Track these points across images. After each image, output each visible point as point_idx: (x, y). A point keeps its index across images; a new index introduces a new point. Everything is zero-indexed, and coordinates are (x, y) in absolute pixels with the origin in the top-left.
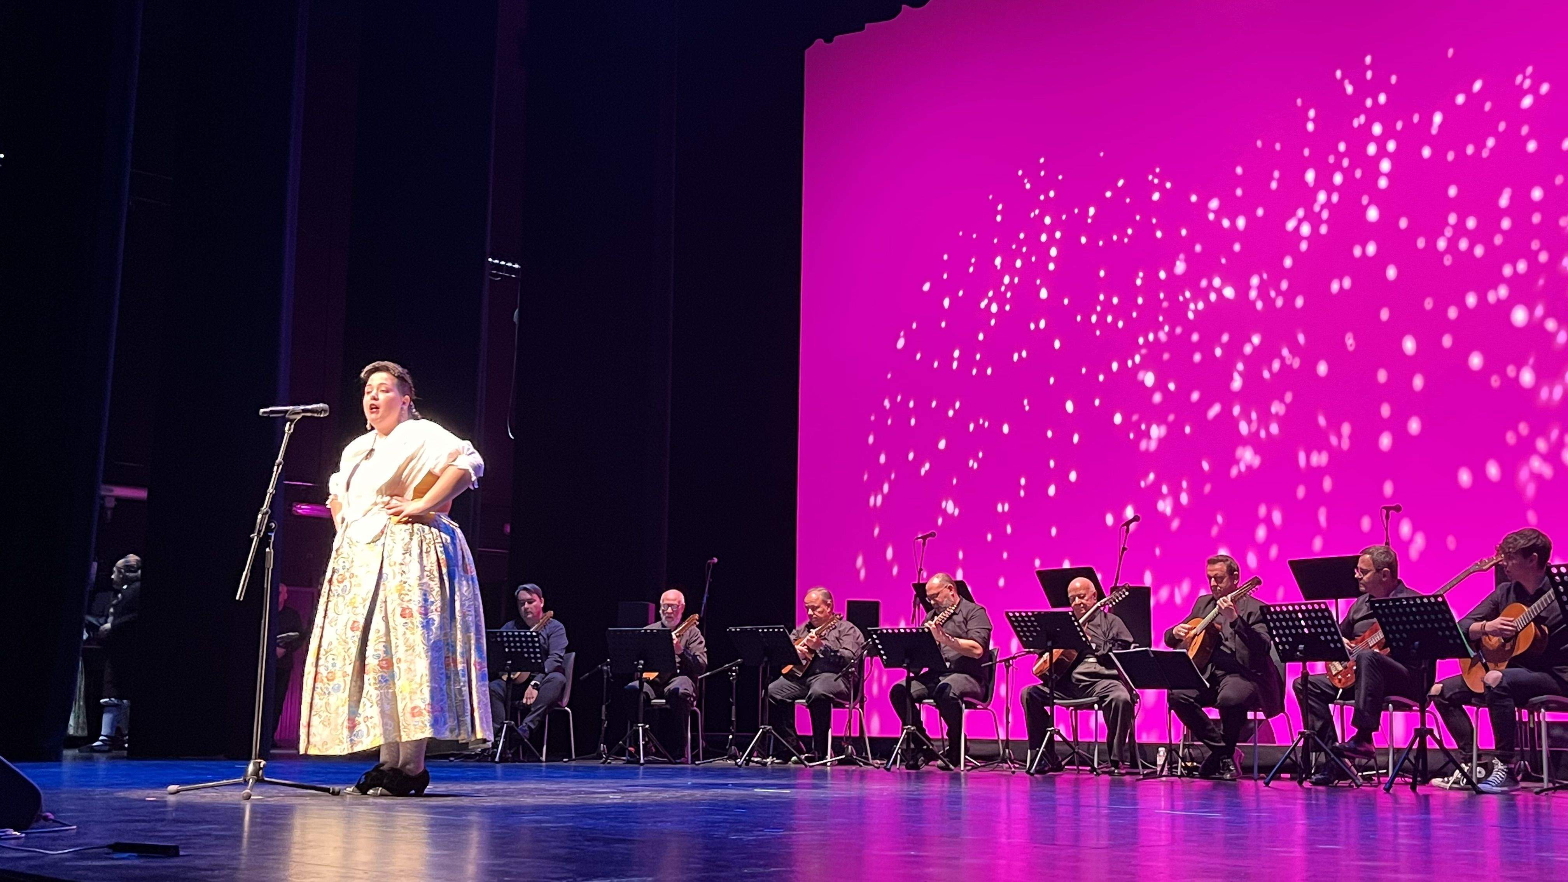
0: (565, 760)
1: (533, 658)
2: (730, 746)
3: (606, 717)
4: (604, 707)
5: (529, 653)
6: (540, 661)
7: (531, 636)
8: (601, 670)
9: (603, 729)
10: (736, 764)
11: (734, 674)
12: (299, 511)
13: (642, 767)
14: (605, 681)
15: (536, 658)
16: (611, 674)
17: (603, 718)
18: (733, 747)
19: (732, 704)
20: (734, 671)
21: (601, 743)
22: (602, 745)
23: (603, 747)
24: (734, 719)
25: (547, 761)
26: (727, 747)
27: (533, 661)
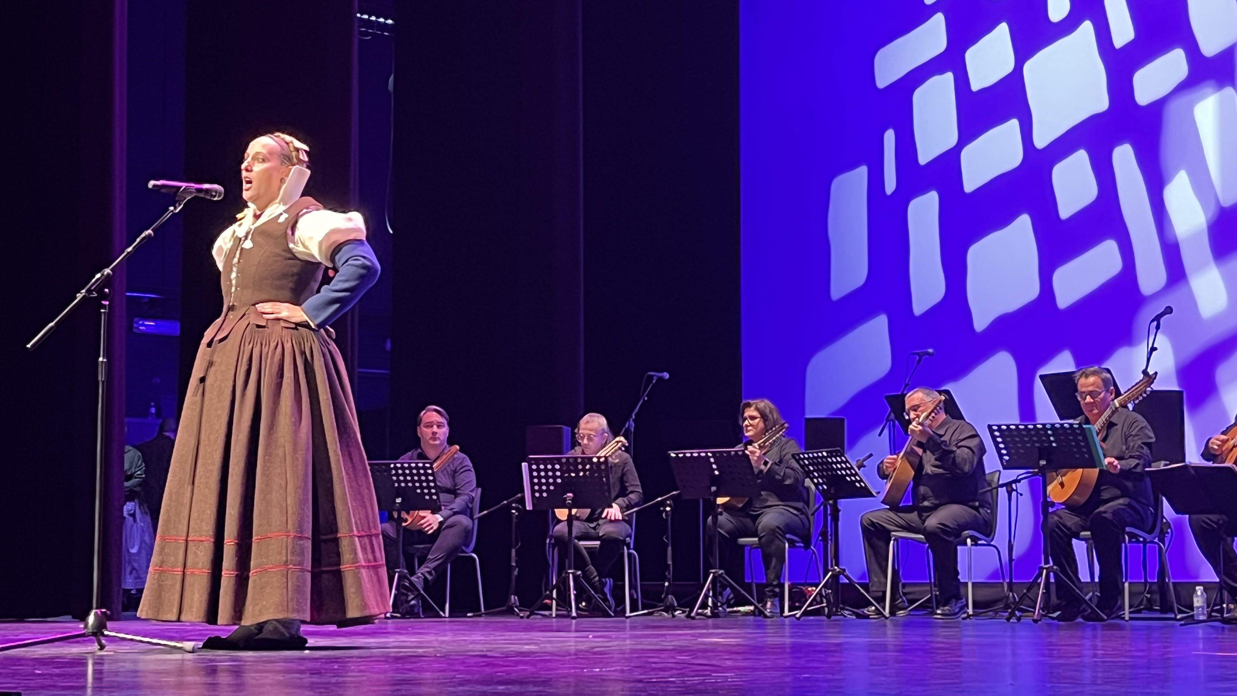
0: (469, 615)
1: (427, 495)
2: (667, 595)
3: (516, 562)
4: (513, 552)
5: (422, 488)
7: (424, 468)
9: (514, 578)
10: (674, 616)
11: (668, 509)
12: (141, 328)
13: (574, 621)
15: (430, 494)
17: (514, 564)
18: (670, 596)
19: (666, 545)
20: (670, 506)
21: (511, 595)
22: (512, 597)
23: (514, 599)
24: (670, 562)
25: (450, 616)
26: (663, 596)
27: (427, 497)
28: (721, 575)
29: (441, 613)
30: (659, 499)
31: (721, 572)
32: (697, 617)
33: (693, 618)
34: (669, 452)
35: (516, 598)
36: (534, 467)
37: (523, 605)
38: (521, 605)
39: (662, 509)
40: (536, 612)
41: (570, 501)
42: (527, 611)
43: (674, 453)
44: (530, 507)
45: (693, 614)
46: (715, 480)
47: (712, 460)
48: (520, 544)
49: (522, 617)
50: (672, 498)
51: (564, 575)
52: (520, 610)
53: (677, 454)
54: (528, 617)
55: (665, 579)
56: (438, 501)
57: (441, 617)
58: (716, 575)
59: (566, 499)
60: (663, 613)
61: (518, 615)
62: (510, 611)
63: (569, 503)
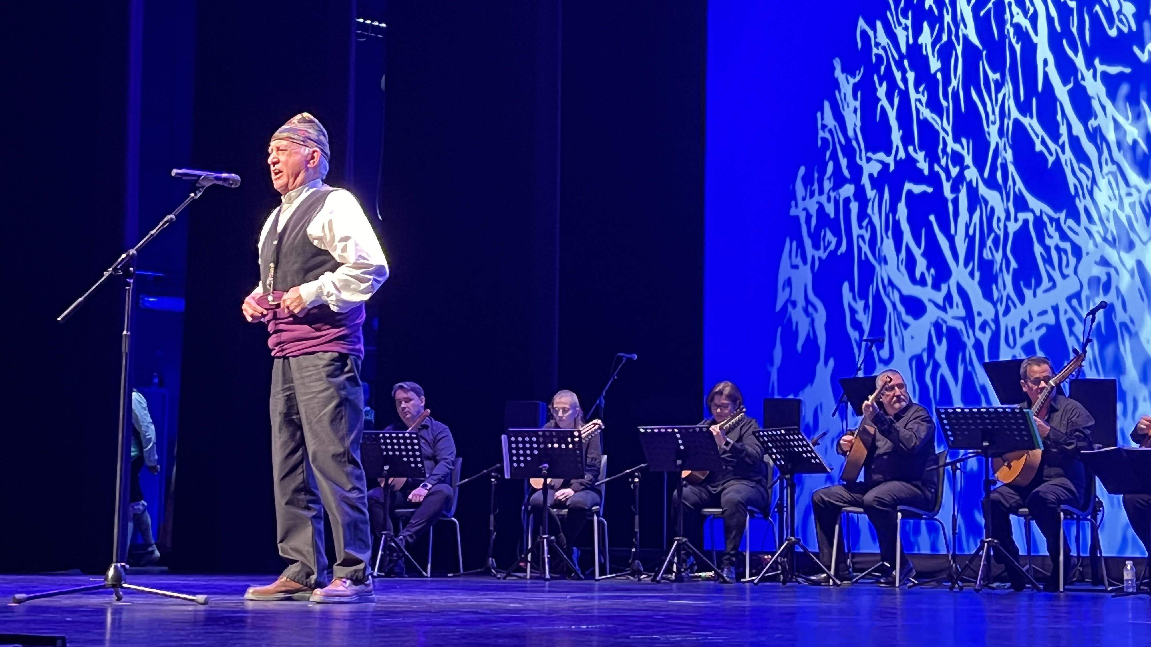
0: (450, 575)
1: (412, 463)
2: (634, 560)
3: (495, 527)
4: (492, 517)
5: (408, 456)
7: (411, 438)
9: (492, 541)
10: (640, 580)
11: (637, 480)
12: (146, 304)
13: (547, 583)
15: (416, 462)
17: (492, 528)
18: (637, 561)
19: (634, 515)
20: (638, 477)
21: (489, 557)
22: (490, 559)
23: (491, 561)
24: (637, 530)
25: (432, 576)
26: (630, 561)
27: (413, 465)
28: (684, 543)
29: (424, 573)
30: (629, 471)
31: (685, 539)
32: (663, 581)
33: (658, 582)
34: (639, 427)
35: (494, 560)
36: (513, 439)
37: (502, 566)
38: (498, 567)
39: (630, 480)
40: (512, 574)
42: (503, 573)
43: (643, 429)
44: (508, 476)
45: (658, 579)
46: (680, 454)
47: (678, 436)
48: (498, 510)
49: (499, 578)
50: (641, 470)
51: (538, 540)
52: (496, 571)
53: (646, 429)
54: (505, 578)
55: (633, 545)
56: (423, 469)
57: (423, 576)
58: (680, 542)
59: (541, 470)
60: (629, 577)
61: (495, 576)
62: (487, 573)
63: (544, 473)
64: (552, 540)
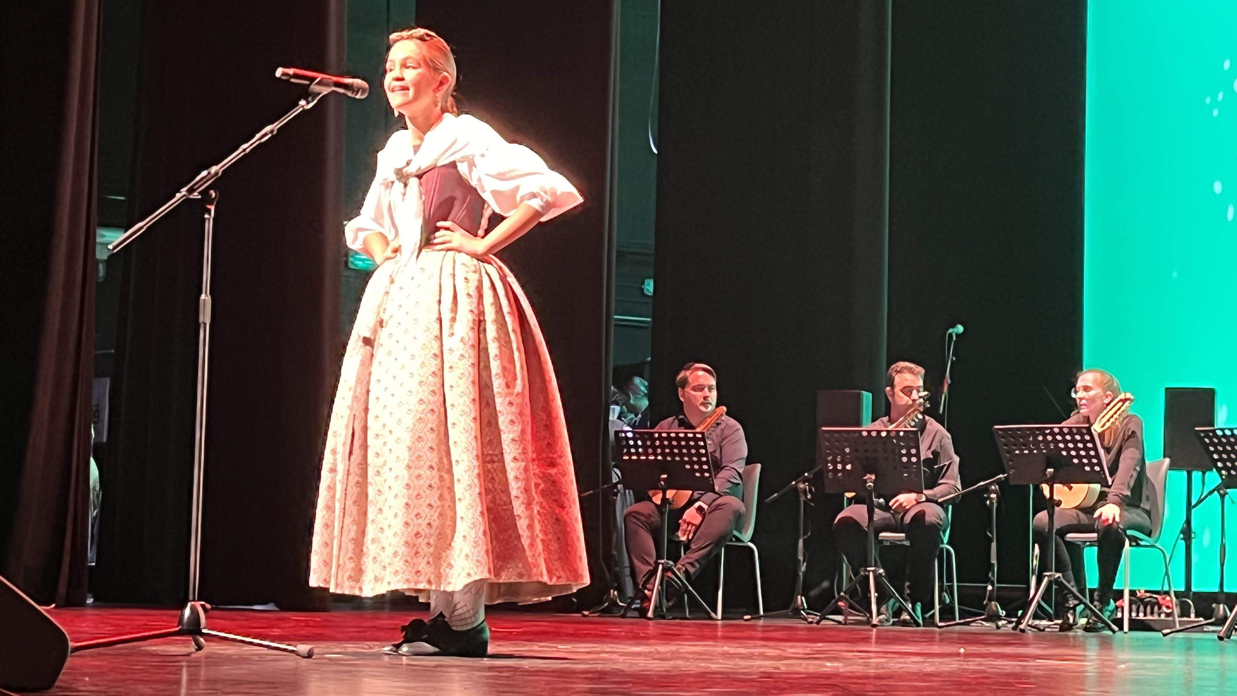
0: (746, 617)
1: (697, 471)
4: (801, 542)
5: (692, 463)
6: (707, 475)
7: (695, 439)
8: (795, 488)
9: (801, 574)
10: (998, 627)
11: (993, 496)
14: (802, 503)
15: (702, 471)
16: (809, 497)
17: (801, 558)
19: (990, 540)
20: (995, 492)
21: (798, 594)
22: (799, 597)
23: (801, 600)
24: (994, 561)
25: (723, 619)
26: (985, 602)
27: (698, 474)
29: (713, 614)
30: (982, 483)
31: (1058, 575)
33: (1022, 631)
35: (803, 598)
37: (813, 606)
38: (808, 609)
39: (985, 495)
40: (827, 617)
41: (872, 484)
42: (817, 615)
45: (1022, 627)
48: (809, 534)
49: (811, 623)
50: (999, 482)
51: (862, 573)
52: (808, 614)
54: (818, 623)
55: (988, 580)
56: (711, 479)
57: (711, 619)
58: (1052, 579)
59: (865, 481)
60: (984, 623)
61: (805, 619)
62: (796, 614)
63: (869, 486)
64: (880, 574)
